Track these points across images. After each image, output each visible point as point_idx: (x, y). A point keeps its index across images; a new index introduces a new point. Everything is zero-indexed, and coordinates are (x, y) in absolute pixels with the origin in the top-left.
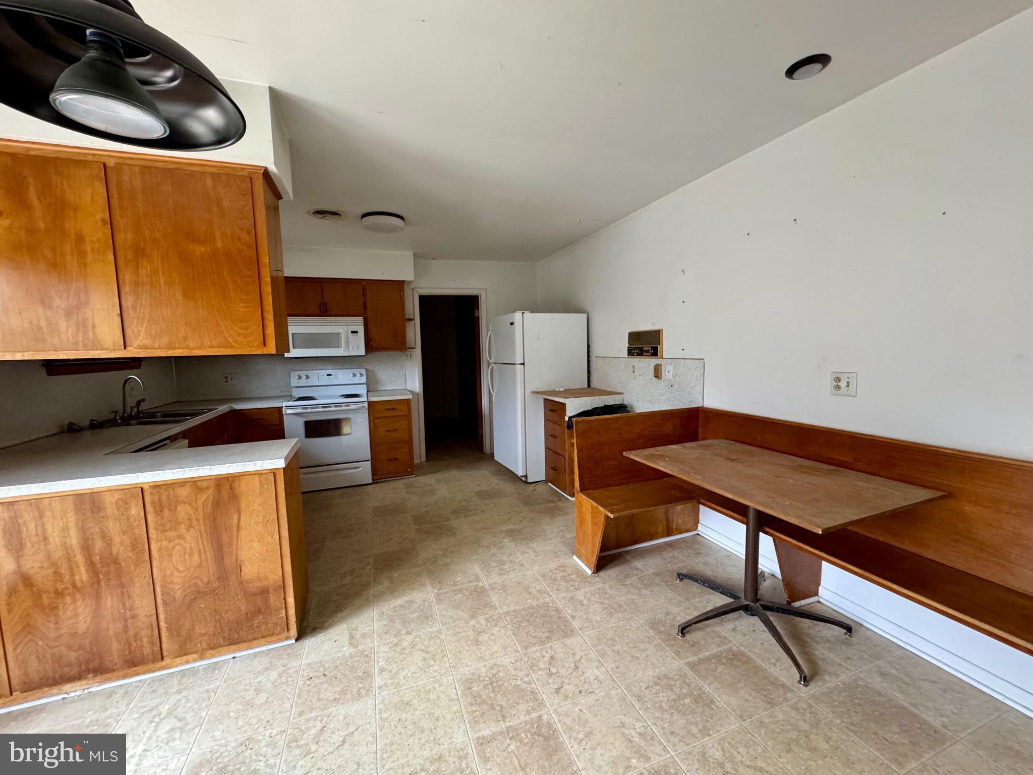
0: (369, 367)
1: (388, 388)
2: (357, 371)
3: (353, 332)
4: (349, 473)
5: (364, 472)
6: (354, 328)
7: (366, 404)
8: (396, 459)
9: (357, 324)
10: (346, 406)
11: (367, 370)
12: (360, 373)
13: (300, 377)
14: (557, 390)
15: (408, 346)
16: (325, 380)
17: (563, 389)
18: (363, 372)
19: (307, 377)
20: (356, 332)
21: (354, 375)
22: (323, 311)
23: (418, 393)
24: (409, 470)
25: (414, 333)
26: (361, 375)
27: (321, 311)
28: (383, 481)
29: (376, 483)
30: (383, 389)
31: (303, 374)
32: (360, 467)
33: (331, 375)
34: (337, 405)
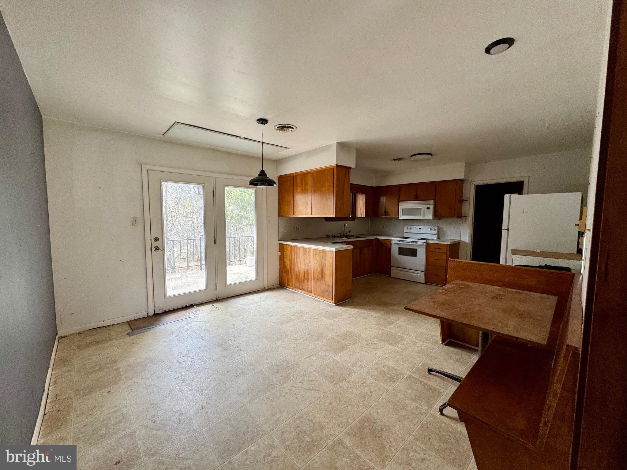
0: (441, 226)
1: (449, 238)
2: (433, 228)
3: (427, 208)
4: (413, 275)
5: (421, 276)
6: (428, 206)
7: (425, 244)
8: (438, 275)
9: (430, 204)
10: (416, 243)
11: (439, 228)
12: (434, 229)
13: (408, 228)
14: (535, 251)
15: (463, 215)
16: (417, 231)
17: (539, 251)
18: (436, 228)
19: (411, 228)
20: (429, 208)
21: (431, 229)
22: (417, 198)
23: (467, 243)
24: (444, 283)
25: (469, 208)
26: (435, 230)
27: (415, 199)
28: (429, 284)
29: (426, 284)
30: (447, 238)
31: (409, 227)
32: (419, 274)
33: (420, 228)
34: (416, 242)
